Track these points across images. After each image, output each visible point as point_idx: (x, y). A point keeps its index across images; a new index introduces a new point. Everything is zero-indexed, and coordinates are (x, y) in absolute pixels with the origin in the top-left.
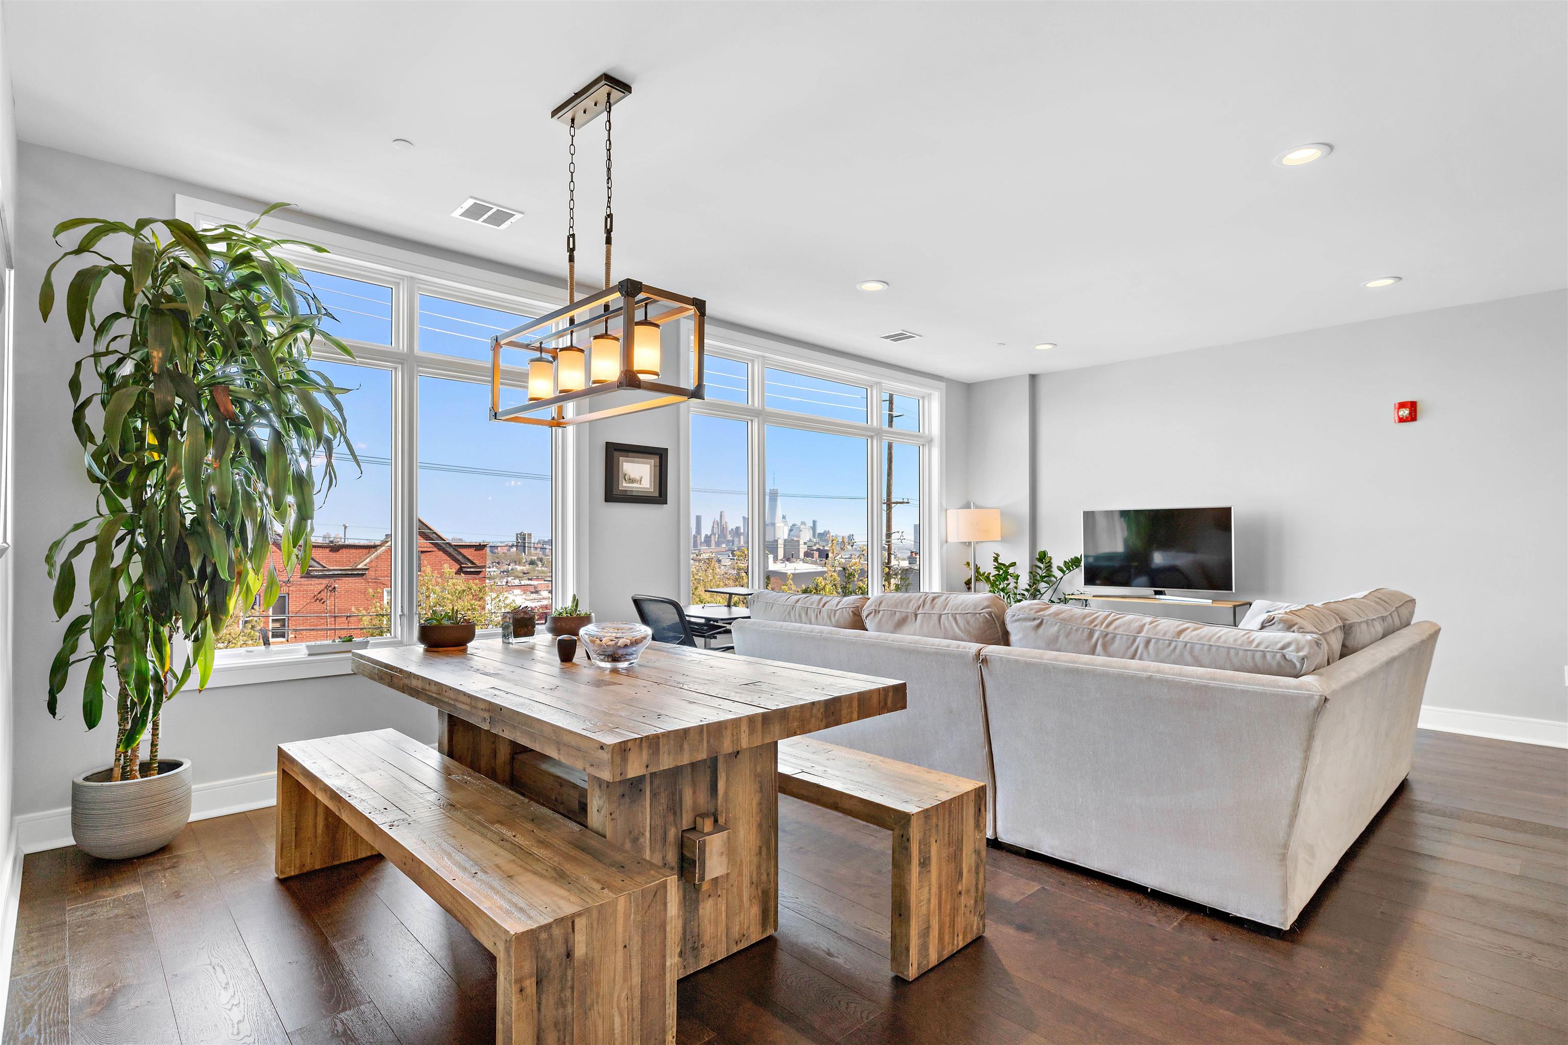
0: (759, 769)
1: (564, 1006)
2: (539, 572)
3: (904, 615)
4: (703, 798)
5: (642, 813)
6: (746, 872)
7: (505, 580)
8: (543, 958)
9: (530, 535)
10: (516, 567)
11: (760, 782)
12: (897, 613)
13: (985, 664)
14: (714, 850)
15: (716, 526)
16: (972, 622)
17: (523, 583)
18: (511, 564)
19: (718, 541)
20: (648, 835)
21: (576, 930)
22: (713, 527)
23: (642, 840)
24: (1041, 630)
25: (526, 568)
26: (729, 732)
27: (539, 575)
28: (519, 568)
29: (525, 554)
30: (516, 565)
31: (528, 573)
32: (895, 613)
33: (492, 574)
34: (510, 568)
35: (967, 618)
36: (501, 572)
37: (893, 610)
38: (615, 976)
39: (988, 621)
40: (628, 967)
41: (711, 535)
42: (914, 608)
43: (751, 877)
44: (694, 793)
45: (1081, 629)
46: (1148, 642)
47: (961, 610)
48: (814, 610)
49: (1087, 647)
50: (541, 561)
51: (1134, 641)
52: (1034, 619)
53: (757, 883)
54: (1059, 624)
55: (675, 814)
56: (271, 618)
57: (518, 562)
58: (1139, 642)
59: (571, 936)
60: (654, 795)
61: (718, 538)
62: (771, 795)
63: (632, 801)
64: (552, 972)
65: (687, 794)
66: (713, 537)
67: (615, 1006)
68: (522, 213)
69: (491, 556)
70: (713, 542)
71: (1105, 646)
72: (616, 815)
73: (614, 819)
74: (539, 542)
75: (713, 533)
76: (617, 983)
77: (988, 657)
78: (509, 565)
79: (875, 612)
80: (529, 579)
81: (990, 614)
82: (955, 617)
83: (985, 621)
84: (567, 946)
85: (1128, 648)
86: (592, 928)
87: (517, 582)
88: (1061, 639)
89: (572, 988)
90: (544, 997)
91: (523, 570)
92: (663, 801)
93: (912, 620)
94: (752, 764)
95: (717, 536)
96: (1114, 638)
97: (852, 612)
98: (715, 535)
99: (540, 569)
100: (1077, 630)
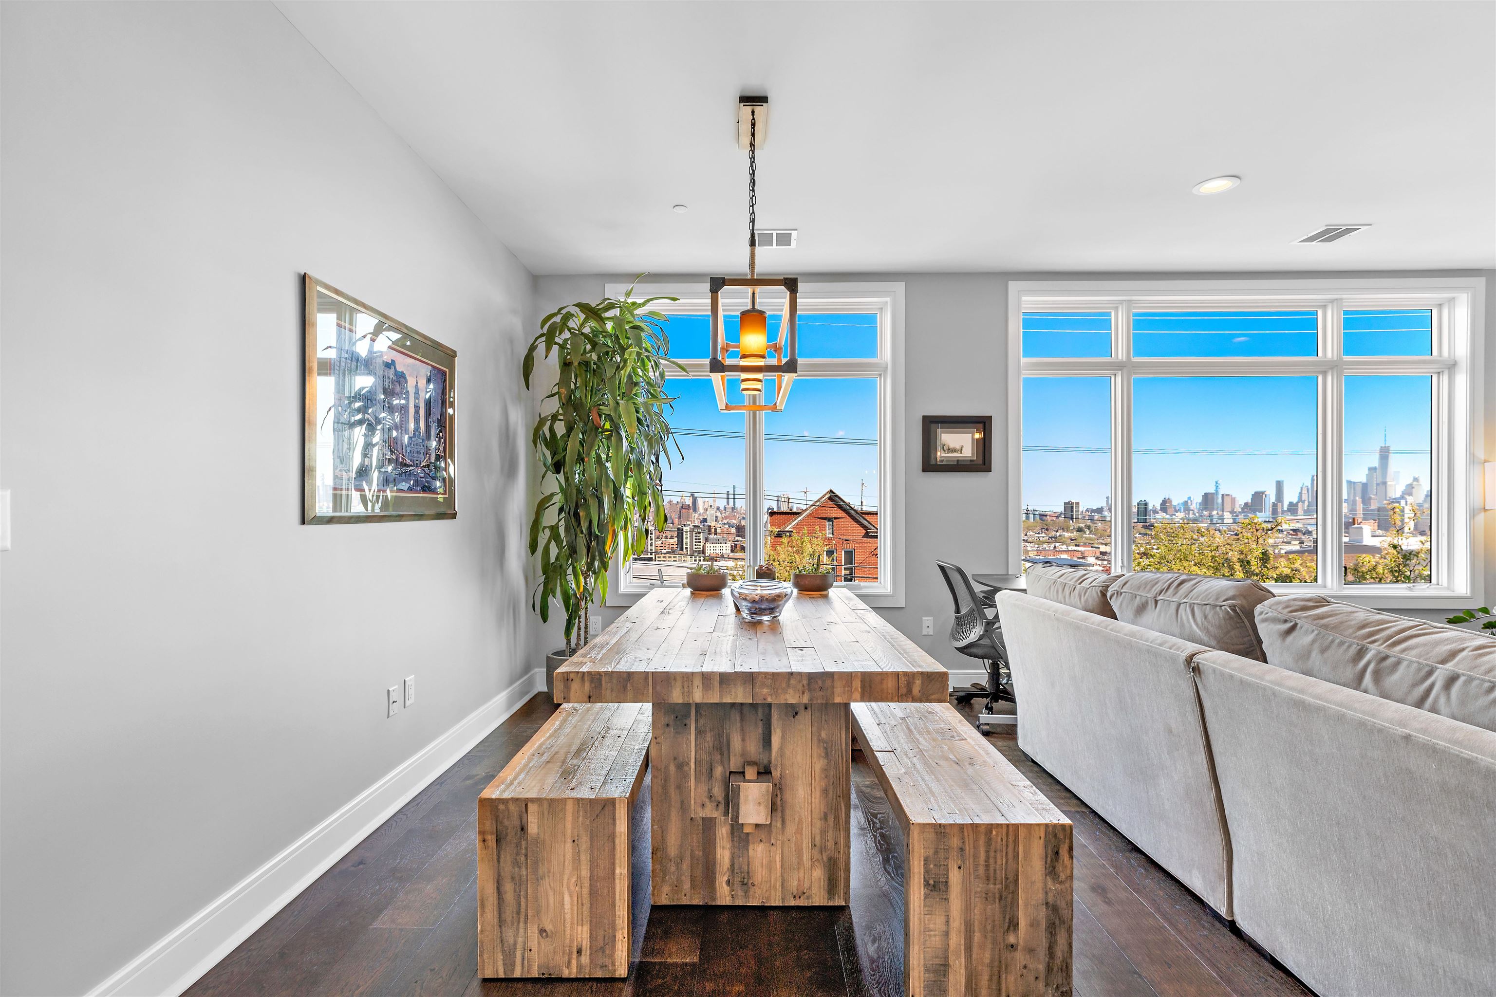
0: (823, 735)
1: (520, 867)
2: (1087, 539)
3: (1144, 600)
4: (753, 747)
5: (687, 745)
6: (806, 832)
7: (1053, 546)
8: (501, 823)
9: (1078, 504)
10: (1064, 533)
11: (826, 749)
12: (1137, 596)
13: (1198, 675)
14: (750, 797)
15: (1305, 491)
16: (1210, 617)
17: (1070, 548)
18: (1059, 531)
19: (1308, 509)
20: (693, 766)
21: (529, 812)
22: (1301, 493)
23: (686, 768)
24: (1290, 638)
25: (1074, 534)
26: (679, 684)
27: (1086, 541)
28: (1067, 534)
29: (1073, 521)
30: (1064, 531)
31: (1075, 539)
32: (1136, 597)
33: (1041, 539)
34: (1058, 534)
35: (1205, 610)
36: (1050, 537)
37: (1134, 592)
38: (564, 862)
39: (1231, 618)
40: (576, 860)
41: (1298, 502)
42: (1155, 592)
43: (813, 840)
44: (743, 740)
45: (1347, 644)
46: (1452, 680)
47: (1201, 600)
48: (1070, 587)
49: (1349, 673)
50: (1089, 529)
51: (1430, 673)
52: (1286, 621)
53: (821, 847)
54: (1316, 632)
55: (722, 754)
56: (843, 567)
57: (1066, 529)
58: (1438, 676)
59: (525, 815)
60: (699, 732)
61: (1308, 506)
62: (841, 765)
63: (676, 732)
64: (509, 837)
65: (736, 740)
66: (1300, 504)
67: (565, 884)
68: (796, 230)
69: (1040, 523)
70: (1300, 511)
71: (1378, 676)
72: (661, 739)
73: (659, 743)
74: (1087, 510)
75: (1300, 500)
76: (566, 868)
77: (1200, 666)
78: (1057, 531)
79: (1117, 593)
80: (1076, 545)
81: (1233, 608)
82: (1194, 607)
83: (1227, 617)
84: (521, 821)
85: (1415, 685)
86: (543, 815)
87: (1064, 547)
88: (1314, 654)
89: (526, 855)
90: (502, 853)
91: (1070, 536)
92: (708, 739)
93: (1152, 607)
94: (815, 729)
95: (1306, 503)
96: (1398, 663)
97: (1101, 591)
98: (1303, 502)
99: (1087, 536)
100: (1341, 643)
